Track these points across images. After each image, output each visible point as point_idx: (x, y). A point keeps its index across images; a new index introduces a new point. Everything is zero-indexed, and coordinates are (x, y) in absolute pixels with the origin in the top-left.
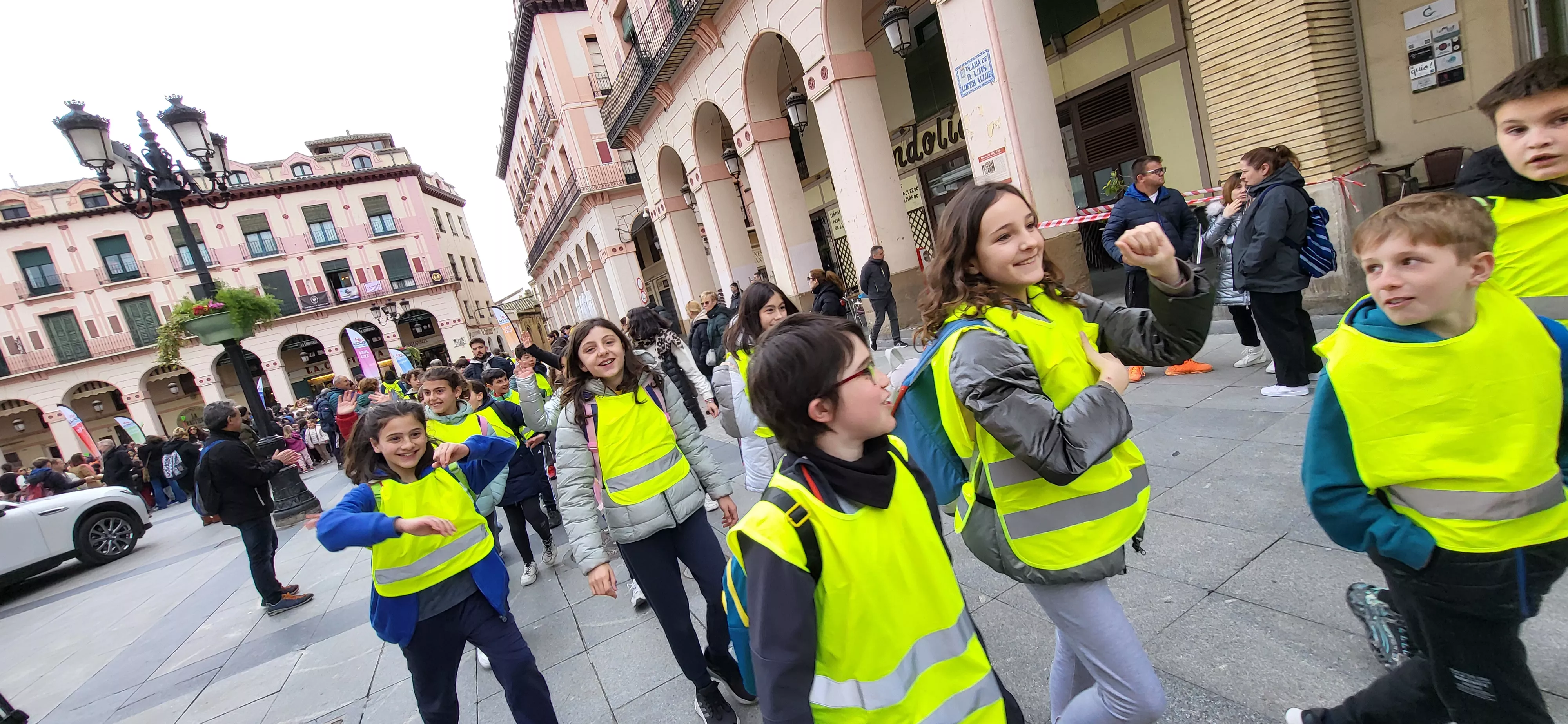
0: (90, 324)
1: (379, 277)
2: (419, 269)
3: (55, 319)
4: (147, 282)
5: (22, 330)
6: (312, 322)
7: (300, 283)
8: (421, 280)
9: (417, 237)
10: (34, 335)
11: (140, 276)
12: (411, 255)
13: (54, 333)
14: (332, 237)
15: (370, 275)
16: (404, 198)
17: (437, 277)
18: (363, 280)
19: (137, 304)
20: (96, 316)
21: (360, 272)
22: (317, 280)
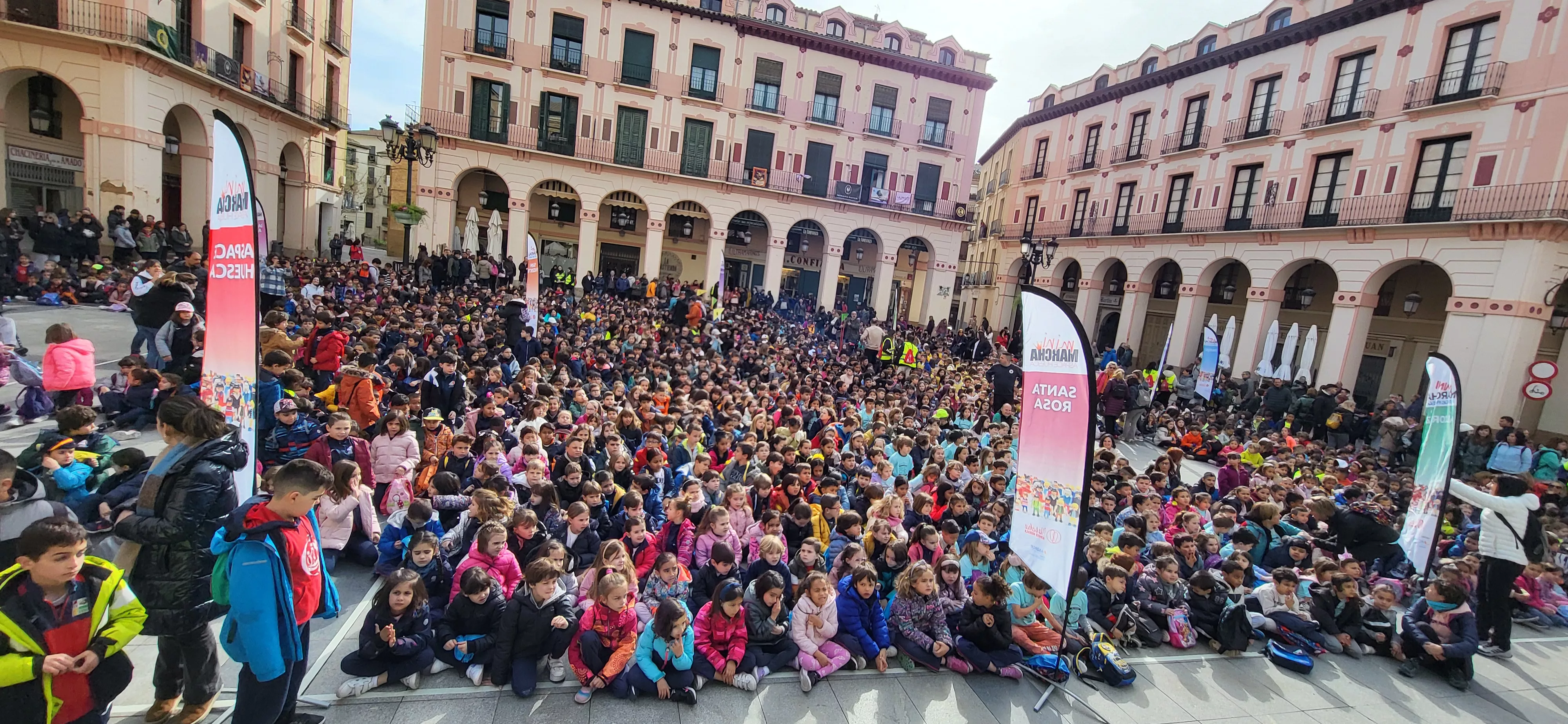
0: (655, 131)
1: (907, 189)
2: (945, 196)
3: (629, 114)
4: (718, 108)
5: (600, 114)
6: (830, 212)
7: (839, 165)
8: (943, 207)
9: (958, 160)
10: (607, 123)
11: (714, 99)
12: (945, 176)
13: (622, 129)
14: (886, 128)
15: (901, 183)
16: (966, 112)
17: (961, 212)
18: (893, 186)
19: (699, 127)
20: (663, 125)
21: (894, 176)
22: (855, 168)
